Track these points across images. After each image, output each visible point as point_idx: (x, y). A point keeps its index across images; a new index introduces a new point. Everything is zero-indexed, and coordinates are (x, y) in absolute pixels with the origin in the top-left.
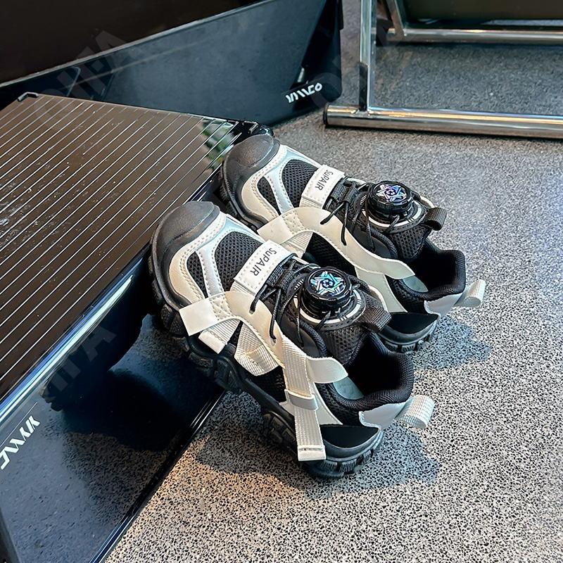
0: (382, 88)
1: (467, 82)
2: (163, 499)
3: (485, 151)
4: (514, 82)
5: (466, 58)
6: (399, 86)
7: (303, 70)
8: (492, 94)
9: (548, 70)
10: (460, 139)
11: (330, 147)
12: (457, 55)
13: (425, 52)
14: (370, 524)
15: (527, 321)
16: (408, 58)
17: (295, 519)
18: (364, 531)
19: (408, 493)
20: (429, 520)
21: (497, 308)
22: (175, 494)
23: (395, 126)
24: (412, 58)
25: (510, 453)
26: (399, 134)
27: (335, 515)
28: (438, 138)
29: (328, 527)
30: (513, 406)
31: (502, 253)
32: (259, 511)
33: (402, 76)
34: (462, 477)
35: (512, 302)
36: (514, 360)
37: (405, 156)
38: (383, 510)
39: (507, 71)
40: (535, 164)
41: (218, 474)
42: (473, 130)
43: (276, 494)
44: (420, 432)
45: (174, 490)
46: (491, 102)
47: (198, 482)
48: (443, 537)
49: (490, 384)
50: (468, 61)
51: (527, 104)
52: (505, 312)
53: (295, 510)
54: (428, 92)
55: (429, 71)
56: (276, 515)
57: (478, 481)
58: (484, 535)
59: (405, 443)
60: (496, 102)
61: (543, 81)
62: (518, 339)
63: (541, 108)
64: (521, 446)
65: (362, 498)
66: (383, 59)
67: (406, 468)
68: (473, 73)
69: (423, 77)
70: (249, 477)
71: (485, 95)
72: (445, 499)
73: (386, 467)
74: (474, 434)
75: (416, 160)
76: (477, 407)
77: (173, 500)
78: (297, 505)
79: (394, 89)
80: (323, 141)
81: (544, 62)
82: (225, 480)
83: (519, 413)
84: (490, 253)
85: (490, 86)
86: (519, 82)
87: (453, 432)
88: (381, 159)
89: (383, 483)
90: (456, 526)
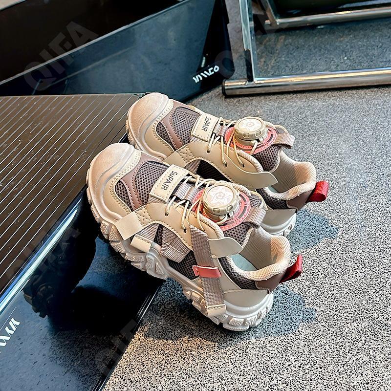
0: (264, 64)
1: (326, 52)
2: (125, 380)
3: (344, 99)
4: (361, 47)
5: (325, 35)
6: (277, 61)
7: (204, 58)
8: (346, 58)
9: (386, 36)
10: (325, 93)
11: (229, 112)
12: (318, 34)
13: (294, 35)
14: (280, 379)
15: (385, 218)
16: (282, 41)
17: (223, 382)
18: (276, 385)
19: (306, 353)
20: (324, 371)
21: (361, 211)
22: (133, 375)
23: (276, 89)
24: (285, 40)
25: (380, 314)
26: (279, 96)
27: (253, 376)
28: (308, 95)
29: (248, 385)
30: (379, 280)
31: (362, 171)
32: (197, 380)
33: (279, 54)
34: (346, 336)
35: (373, 205)
36: (377, 247)
37: (285, 111)
38: (288, 367)
39: (355, 40)
40: (382, 104)
41: (164, 357)
42: (334, 85)
43: (208, 366)
44: (311, 308)
45: (132, 372)
46: (346, 64)
47: (150, 365)
48: (335, 382)
49: (361, 267)
50: (326, 37)
51: (372, 62)
52: (367, 213)
53: (223, 375)
54: (299, 63)
55: (298, 48)
56: (209, 381)
57: (358, 338)
58: (365, 376)
59: (301, 317)
60: (350, 64)
61: (382, 45)
62: (379, 232)
63: (383, 63)
64: (387, 309)
65: (272, 361)
66: (263, 44)
67: (303, 335)
68: (330, 45)
69: (294, 52)
70: (188, 356)
71: (340, 60)
72: (334, 354)
73: (288, 336)
74: (351, 304)
75: (294, 113)
76: (353, 284)
77: (133, 380)
78: (225, 372)
79: (273, 64)
80: (224, 107)
81: (383, 30)
82: (170, 360)
83: (384, 284)
84: (353, 172)
85: (344, 53)
86: (365, 47)
87: (336, 304)
88: (267, 115)
89: (287, 348)
90: (344, 372)
